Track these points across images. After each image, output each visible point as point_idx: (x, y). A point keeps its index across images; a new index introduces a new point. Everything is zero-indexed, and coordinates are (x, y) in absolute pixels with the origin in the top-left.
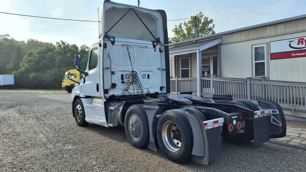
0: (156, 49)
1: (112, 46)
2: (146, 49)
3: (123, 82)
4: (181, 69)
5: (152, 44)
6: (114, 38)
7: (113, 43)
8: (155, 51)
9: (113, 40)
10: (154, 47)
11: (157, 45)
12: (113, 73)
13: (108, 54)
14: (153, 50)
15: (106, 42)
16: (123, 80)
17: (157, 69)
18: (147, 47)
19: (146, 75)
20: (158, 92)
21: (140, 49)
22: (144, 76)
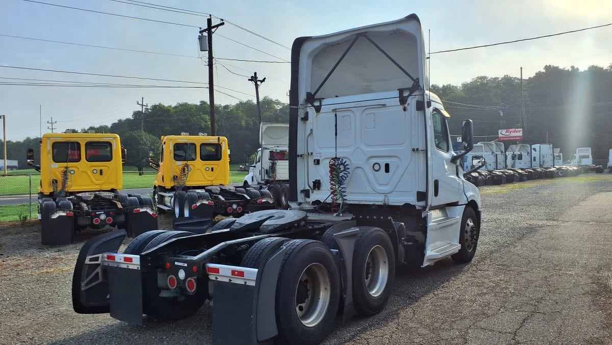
0: (406, 105)
1: (317, 116)
2: (383, 110)
5: (398, 96)
6: (320, 100)
7: (318, 109)
8: (405, 109)
9: (319, 105)
10: (403, 101)
11: (411, 97)
12: (317, 162)
13: (312, 130)
14: (401, 107)
15: (308, 110)
17: (410, 150)
18: (385, 105)
19: (381, 165)
20: (412, 204)
21: (368, 111)
22: (377, 167)
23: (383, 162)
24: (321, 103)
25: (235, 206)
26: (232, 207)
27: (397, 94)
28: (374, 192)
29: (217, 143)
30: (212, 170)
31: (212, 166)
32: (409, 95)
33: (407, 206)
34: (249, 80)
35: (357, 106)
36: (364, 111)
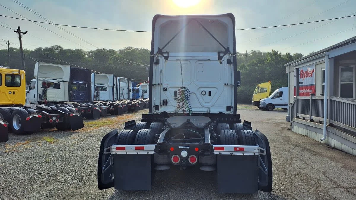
0: (222, 61)
1: (165, 62)
2: (208, 62)
3: (176, 99)
4: (340, 83)
5: (217, 55)
6: (168, 53)
7: (166, 58)
8: (221, 63)
9: (167, 56)
10: (220, 58)
11: (224, 57)
12: (165, 89)
13: (161, 70)
14: (219, 62)
15: (159, 58)
16: (176, 96)
17: (224, 84)
18: (210, 60)
19: (206, 92)
20: (223, 112)
21: (199, 62)
22: (204, 93)
23: (208, 90)
24: (168, 55)
25: (54, 118)
26: (52, 119)
27: (216, 54)
28: (201, 106)
29: (18, 74)
30: (14, 93)
31: (14, 91)
32: (224, 56)
33: (221, 114)
34: (15, 31)
35: (192, 59)
36: (196, 62)
